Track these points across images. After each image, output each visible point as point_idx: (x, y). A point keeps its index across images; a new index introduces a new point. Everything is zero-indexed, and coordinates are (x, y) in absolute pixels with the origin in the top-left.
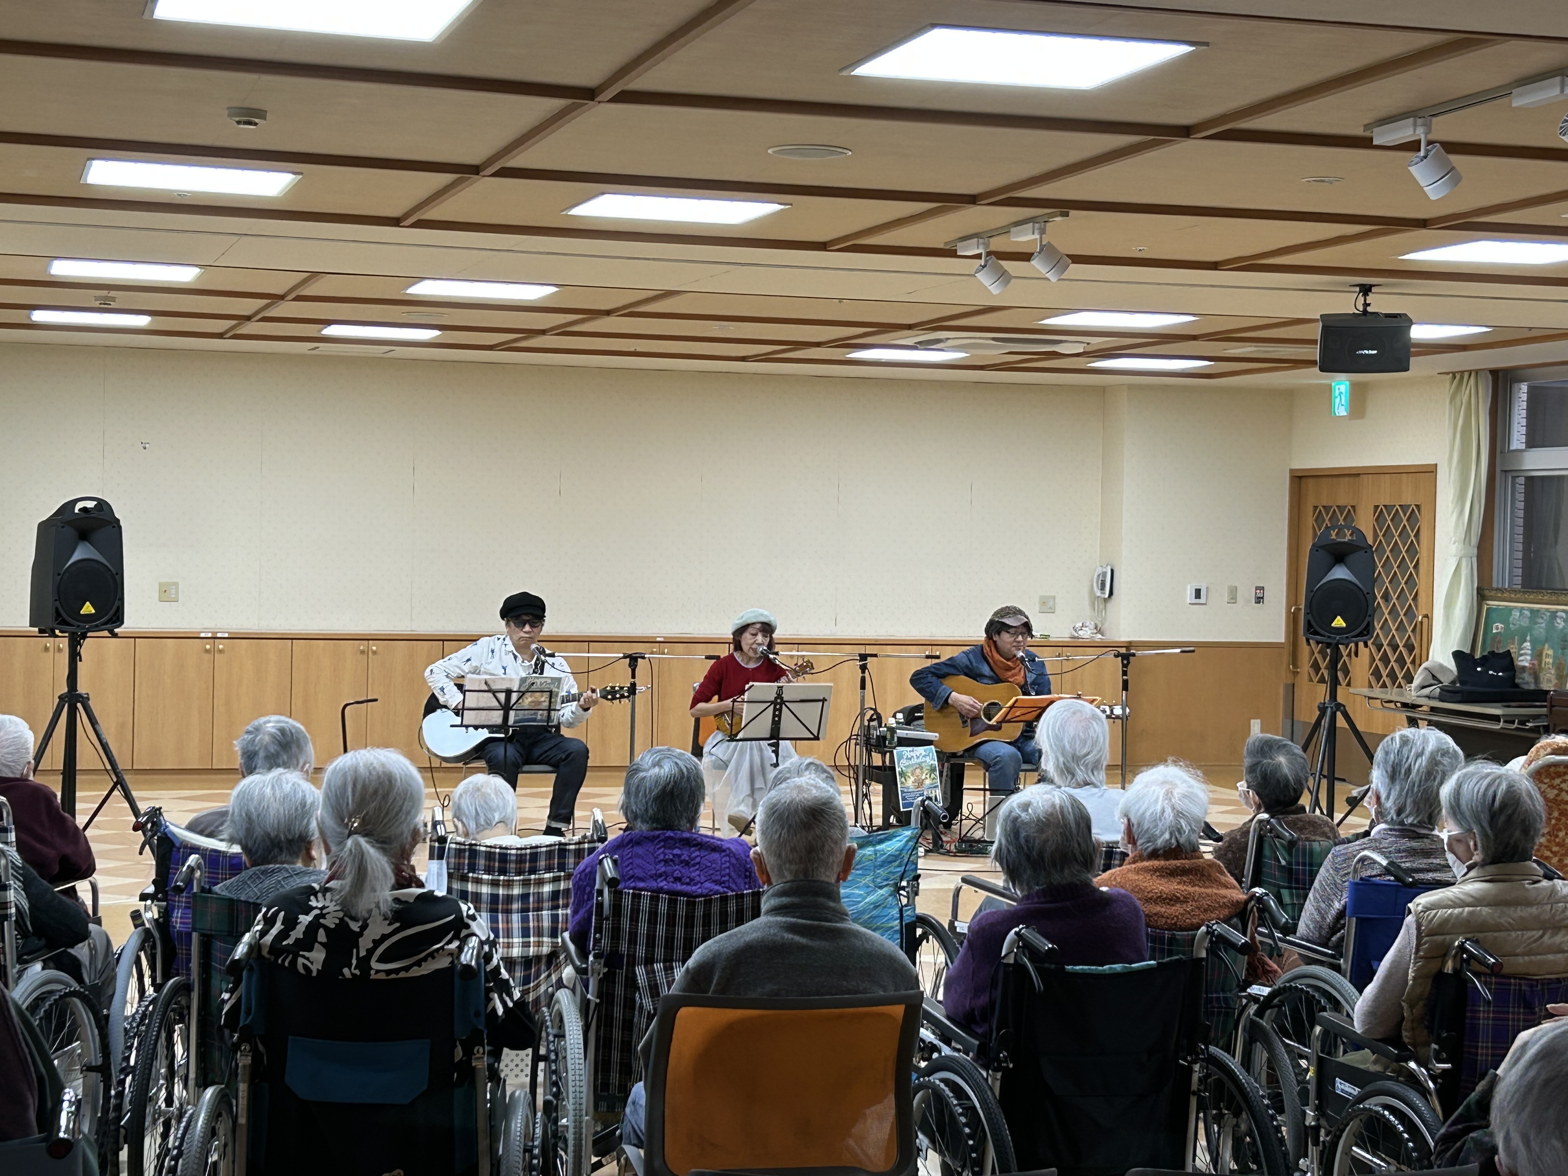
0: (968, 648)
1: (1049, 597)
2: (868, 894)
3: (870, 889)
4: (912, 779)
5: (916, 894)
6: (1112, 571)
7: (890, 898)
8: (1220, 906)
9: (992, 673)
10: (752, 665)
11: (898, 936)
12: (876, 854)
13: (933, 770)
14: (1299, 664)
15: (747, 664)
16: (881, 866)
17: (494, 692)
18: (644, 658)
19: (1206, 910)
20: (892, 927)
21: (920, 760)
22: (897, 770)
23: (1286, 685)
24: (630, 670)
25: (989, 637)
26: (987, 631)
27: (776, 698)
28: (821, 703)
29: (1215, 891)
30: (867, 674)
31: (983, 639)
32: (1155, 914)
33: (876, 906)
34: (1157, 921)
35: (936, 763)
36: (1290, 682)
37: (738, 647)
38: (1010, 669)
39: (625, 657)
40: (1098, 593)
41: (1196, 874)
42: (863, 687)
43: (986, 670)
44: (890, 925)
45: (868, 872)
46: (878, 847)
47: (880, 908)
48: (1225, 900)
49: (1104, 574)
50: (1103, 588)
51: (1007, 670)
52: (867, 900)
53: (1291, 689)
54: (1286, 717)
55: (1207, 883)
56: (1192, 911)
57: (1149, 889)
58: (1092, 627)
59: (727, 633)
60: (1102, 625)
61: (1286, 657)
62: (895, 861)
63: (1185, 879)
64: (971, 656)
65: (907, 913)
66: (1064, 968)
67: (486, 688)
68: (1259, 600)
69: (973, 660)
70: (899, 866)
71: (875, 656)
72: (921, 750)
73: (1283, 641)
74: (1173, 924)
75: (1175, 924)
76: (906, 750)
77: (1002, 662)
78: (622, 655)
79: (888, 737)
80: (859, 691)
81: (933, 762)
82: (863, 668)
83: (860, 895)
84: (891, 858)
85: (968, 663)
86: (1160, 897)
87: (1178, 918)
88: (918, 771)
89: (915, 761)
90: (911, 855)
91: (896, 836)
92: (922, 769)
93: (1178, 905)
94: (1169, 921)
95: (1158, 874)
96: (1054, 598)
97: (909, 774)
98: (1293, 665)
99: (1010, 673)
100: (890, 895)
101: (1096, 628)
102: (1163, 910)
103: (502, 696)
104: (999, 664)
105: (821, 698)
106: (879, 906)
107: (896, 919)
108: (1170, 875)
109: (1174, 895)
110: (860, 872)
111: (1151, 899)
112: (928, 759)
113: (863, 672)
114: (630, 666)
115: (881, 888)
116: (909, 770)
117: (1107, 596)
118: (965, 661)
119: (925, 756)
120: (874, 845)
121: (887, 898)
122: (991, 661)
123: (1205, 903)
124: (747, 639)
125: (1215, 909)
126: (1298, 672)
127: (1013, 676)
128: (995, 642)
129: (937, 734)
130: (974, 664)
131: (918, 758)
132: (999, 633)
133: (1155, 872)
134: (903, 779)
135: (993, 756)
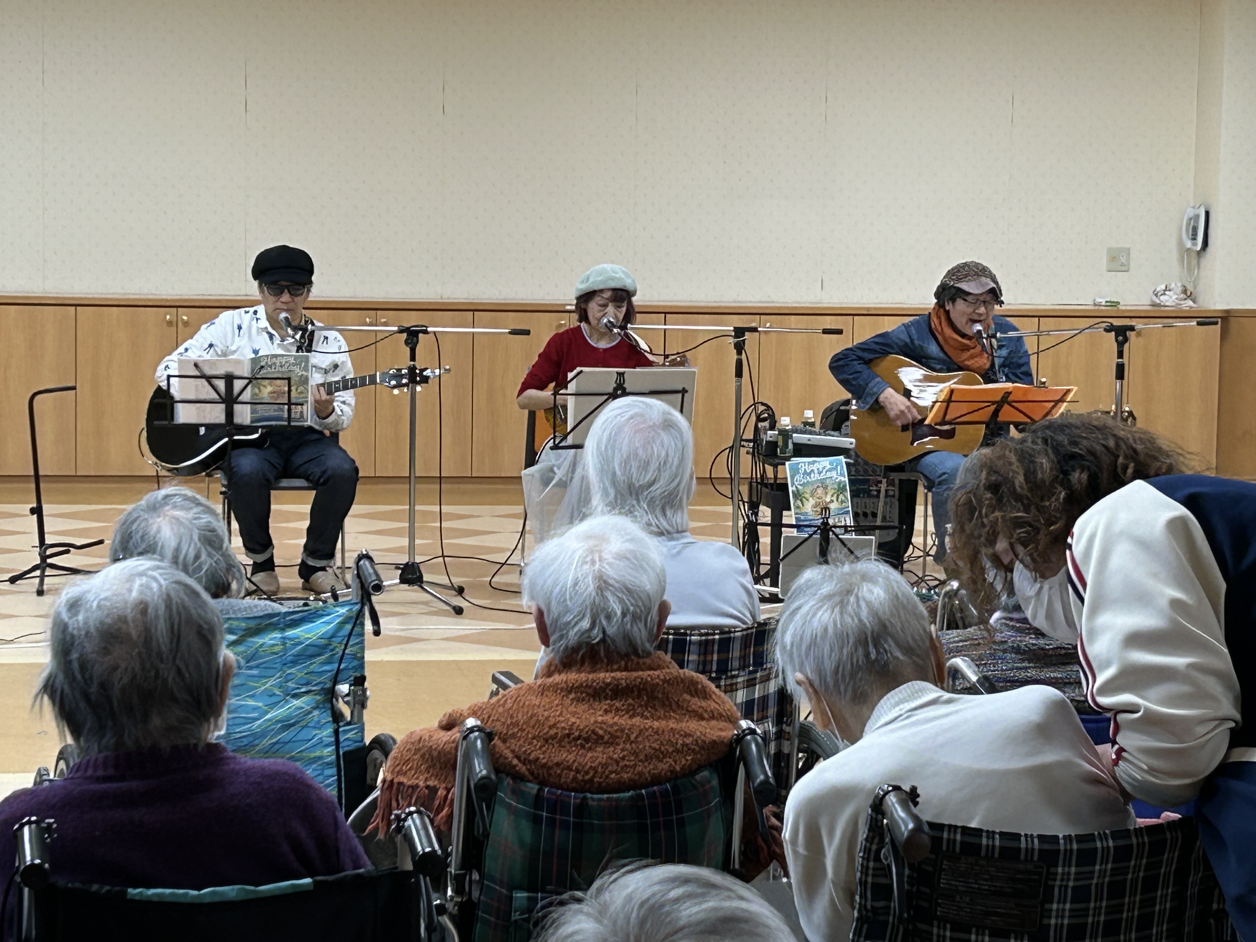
0: (911, 318)
1: (1121, 250)
2: (273, 706)
3: (274, 699)
4: (812, 502)
5: (363, 706)
6: (1207, 214)
7: (316, 713)
8: (677, 751)
9: (942, 355)
10: (603, 345)
11: (334, 771)
12: (284, 644)
13: (841, 489)
15: (598, 340)
16: (294, 663)
17: (209, 379)
18: (426, 332)
19: (648, 758)
20: (320, 758)
21: (822, 476)
22: (791, 489)
24: (408, 350)
25: (940, 305)
26: (938, 295)
27: (616, 389)
28: (680, 395)
29: (672, 724)
30: (744, 356)
31: (932, 306)
32: (558, 764)
33: (287, 725)
34: (560, 776)
35: (846, 479)
37: (584, 317)
38: (966, 348)
39: (401, 331)
40: (1189, 244)
41: (639, 696)
42: (739, 373)
43: (933, 349)
44: (318, 754)
45: (271, 672)
46: (290, 633)
47: (296, 728)
48: (688, 741)
49: (1197, 217)
50: (1194, 238)
51: (963, 350)
52: (268, 716)
55: (661, 713)
56: (623, 758)
57: (552, 721)
58: (1180, 289)
59: (570, 299)
60: (1195, 287)
62: (319, 655)
63: (618, 704)
64: (913, 331)
65: (348, 736)
66: (126, 893)
67: (197, 373)
69: (915, 337)
70: (329, 662)
71: (754, 330)
72: (824, 462)
74: (586, 782)
75: (591, 780)
76: (803, 462)
77: (956, 340)
78: (396, 329)
79: (780, 443)
80: (734, 379)
81: (843, 479)
82: (740, 348)
83: (255, 709)
84: (312, 650)
85: (908, 340)
86: (568, 735)
87: (596, 772)
88: (820, 491)
89: (815, 477)
90: (346, 645)
91: (322, 616)
92: (825, 488)
93: (600, 749)
94: (580, 777)
95: (572, 696)
96: (1128, 252)
97: (807, 496)
99: (966, 355)
100: (315, 708)
101: (1185, 291)
102: (571, 757)
103: (221, 385)
104: (952, 343)
105: (680, 388)
106: (293, 725)
107: (327, 745)
108: (594, 697)
109: (593, 732)
110: (255, 672)
111: (553, 737)
112: (834, 474)
113: (739, 353)
114: (406, 343)
115: (296, 696)
116: (808, 490)
117: (1199, 247)
118: (905, 337)
119: (830, 470)
120: (283, 630)
121: (310, 712)
122: (940, 338)
123: (647, 745)
124: (593, 308)
125: (666, 754)
127: (972, 357)
128: (947, 313)
129: (853, 440)
130: (916, 342)
131: (820, 473)
132: (953, 300)
133: (570, 692)
134: (799, 502)
135: (940, 472)
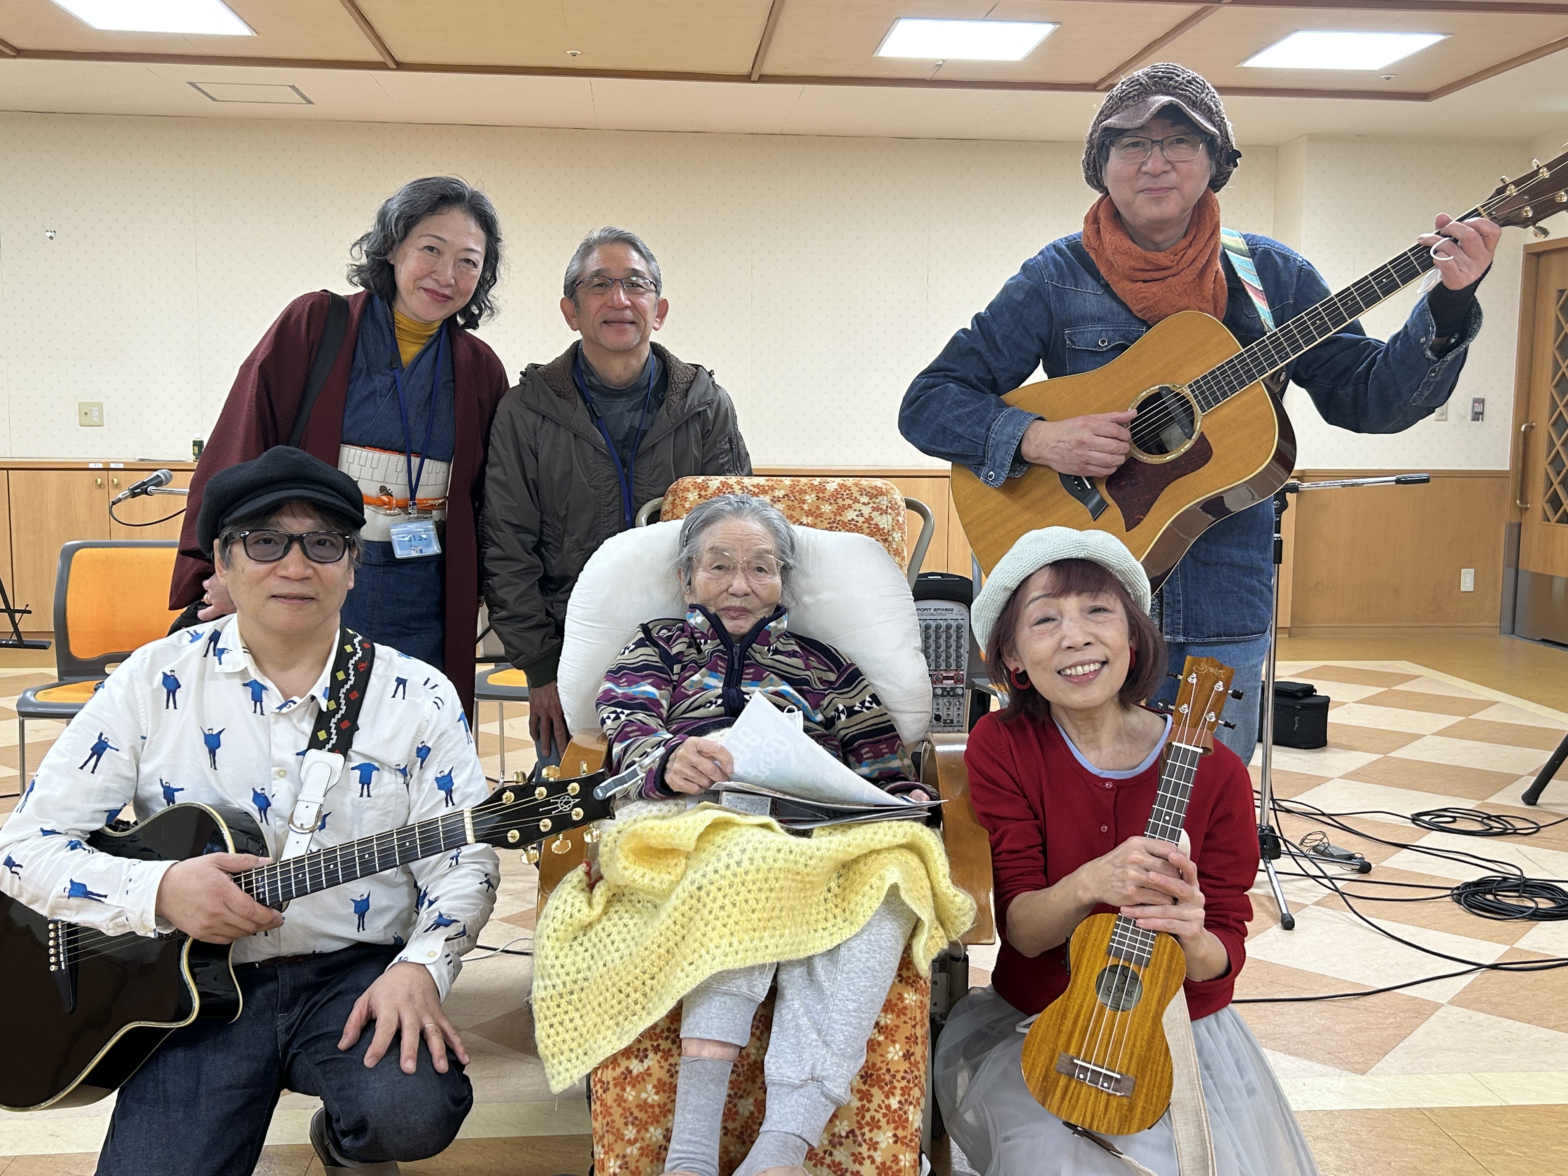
14: (1529, 499)
23: (1510, 526)
36: (1515, 520)
53: (1516, 532)
54: (1507, 565)
61: (1511, 488)
68: (1477, 416)
73: (1507, 468)
98: (1521, 499)
126: (1527, 509)
